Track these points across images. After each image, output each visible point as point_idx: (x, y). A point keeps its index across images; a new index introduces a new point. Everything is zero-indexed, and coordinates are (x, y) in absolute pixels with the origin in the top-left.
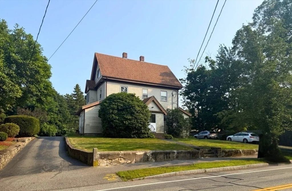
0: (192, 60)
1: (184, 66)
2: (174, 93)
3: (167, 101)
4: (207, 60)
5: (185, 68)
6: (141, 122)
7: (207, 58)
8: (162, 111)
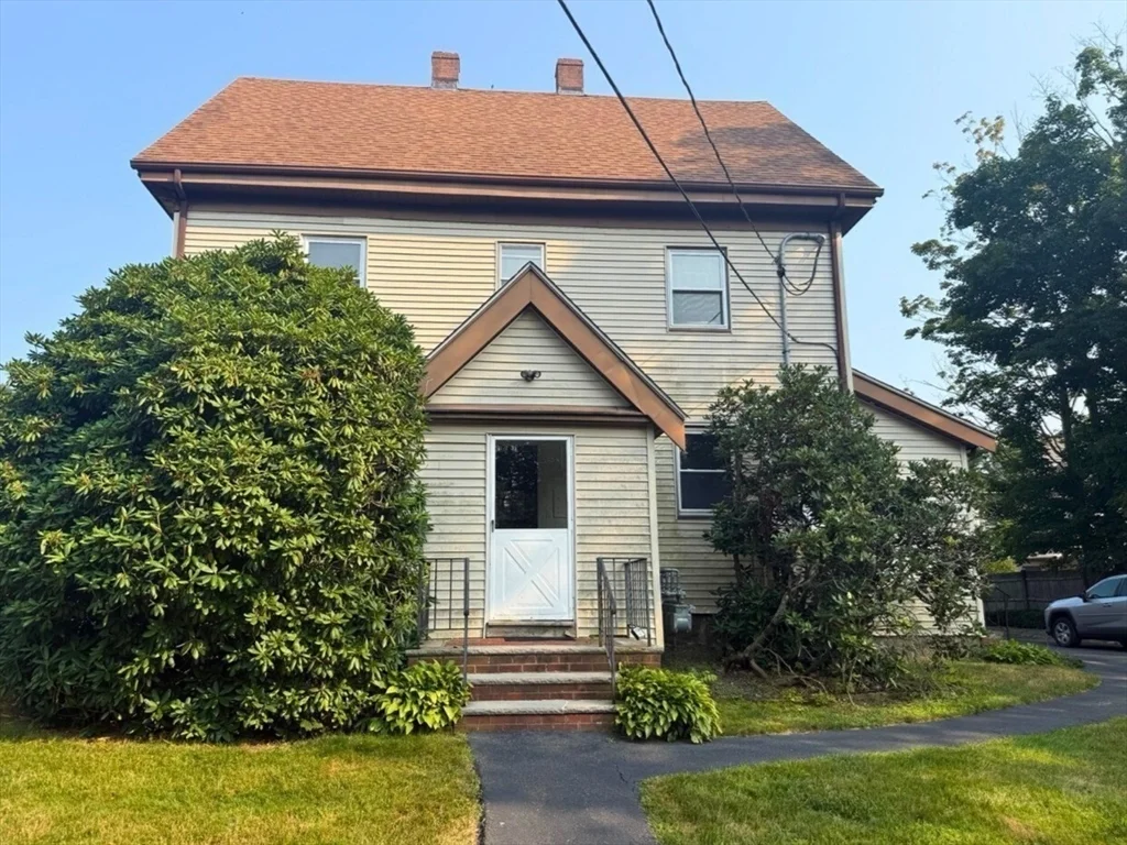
0: (983, 122)
1: (937, 167)
2: (799, 254)
3: (729, 331)
4: (1095, 75)
5: (944, 173)
6: (213, 527)
7: (1087, 59)
8: (633, 407)
